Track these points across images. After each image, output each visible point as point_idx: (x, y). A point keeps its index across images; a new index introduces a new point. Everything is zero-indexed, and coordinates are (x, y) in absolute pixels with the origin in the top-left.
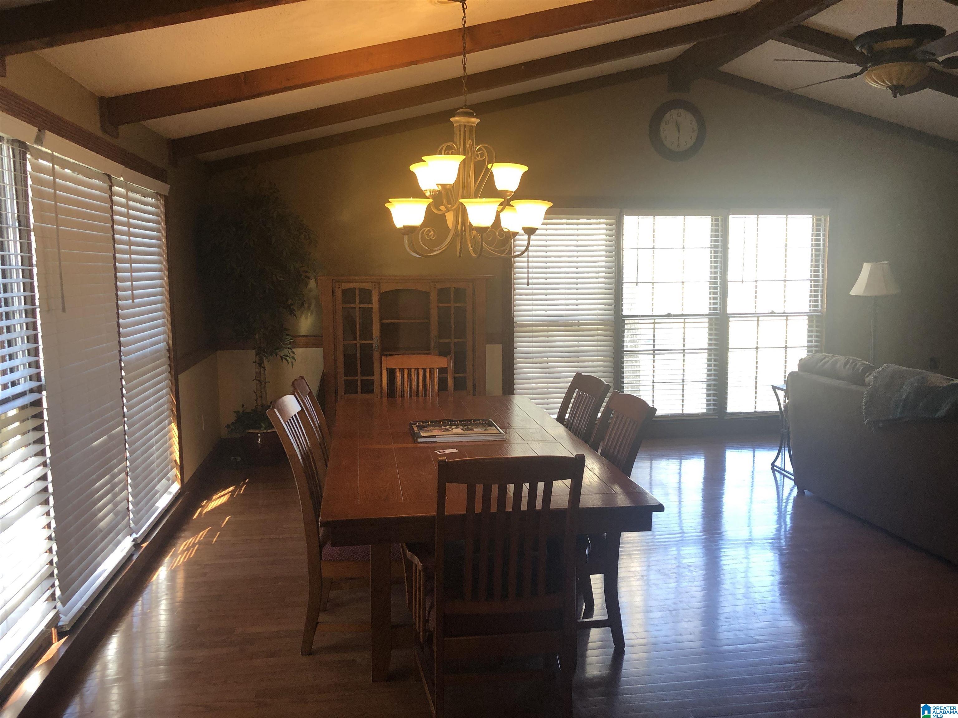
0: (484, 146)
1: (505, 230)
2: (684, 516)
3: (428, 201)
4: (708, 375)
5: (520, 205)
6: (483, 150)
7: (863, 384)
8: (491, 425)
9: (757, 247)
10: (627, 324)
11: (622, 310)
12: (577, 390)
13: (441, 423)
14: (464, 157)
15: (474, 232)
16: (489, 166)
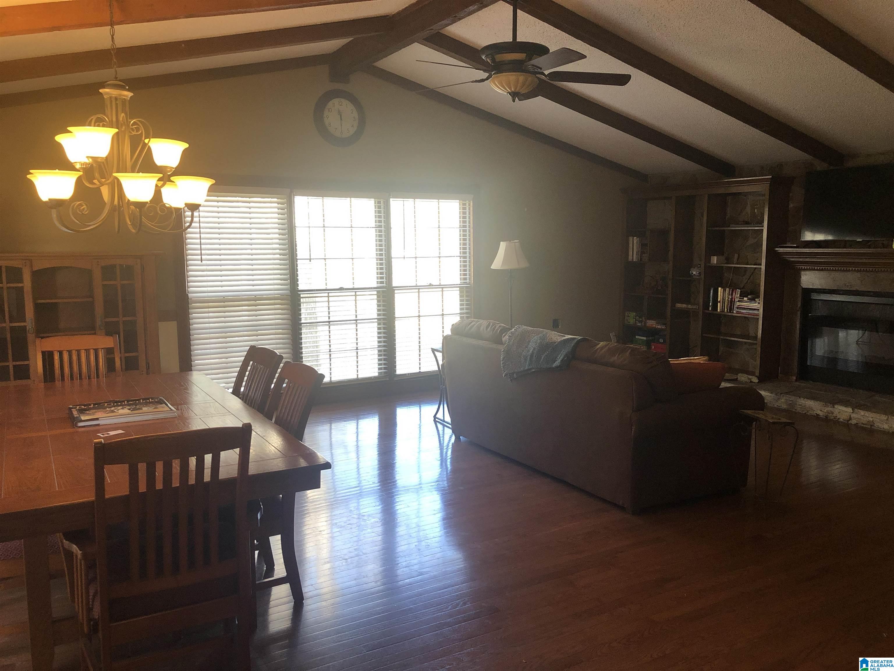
0: (139, 121)
1: (167, 205)
2: (362, 471)
3: (77, 174)
4: (379, 342)
5: (181, 181)
6: (138, 125)
7: (501, 343)
8: (161, 402)
9: (415, 227)
10: (303, 298)
11: (298, 285)
12: (251, 362)
13: (106, 405)
14: (117, 130)
15: (132, 207)
16: (146, 141)
